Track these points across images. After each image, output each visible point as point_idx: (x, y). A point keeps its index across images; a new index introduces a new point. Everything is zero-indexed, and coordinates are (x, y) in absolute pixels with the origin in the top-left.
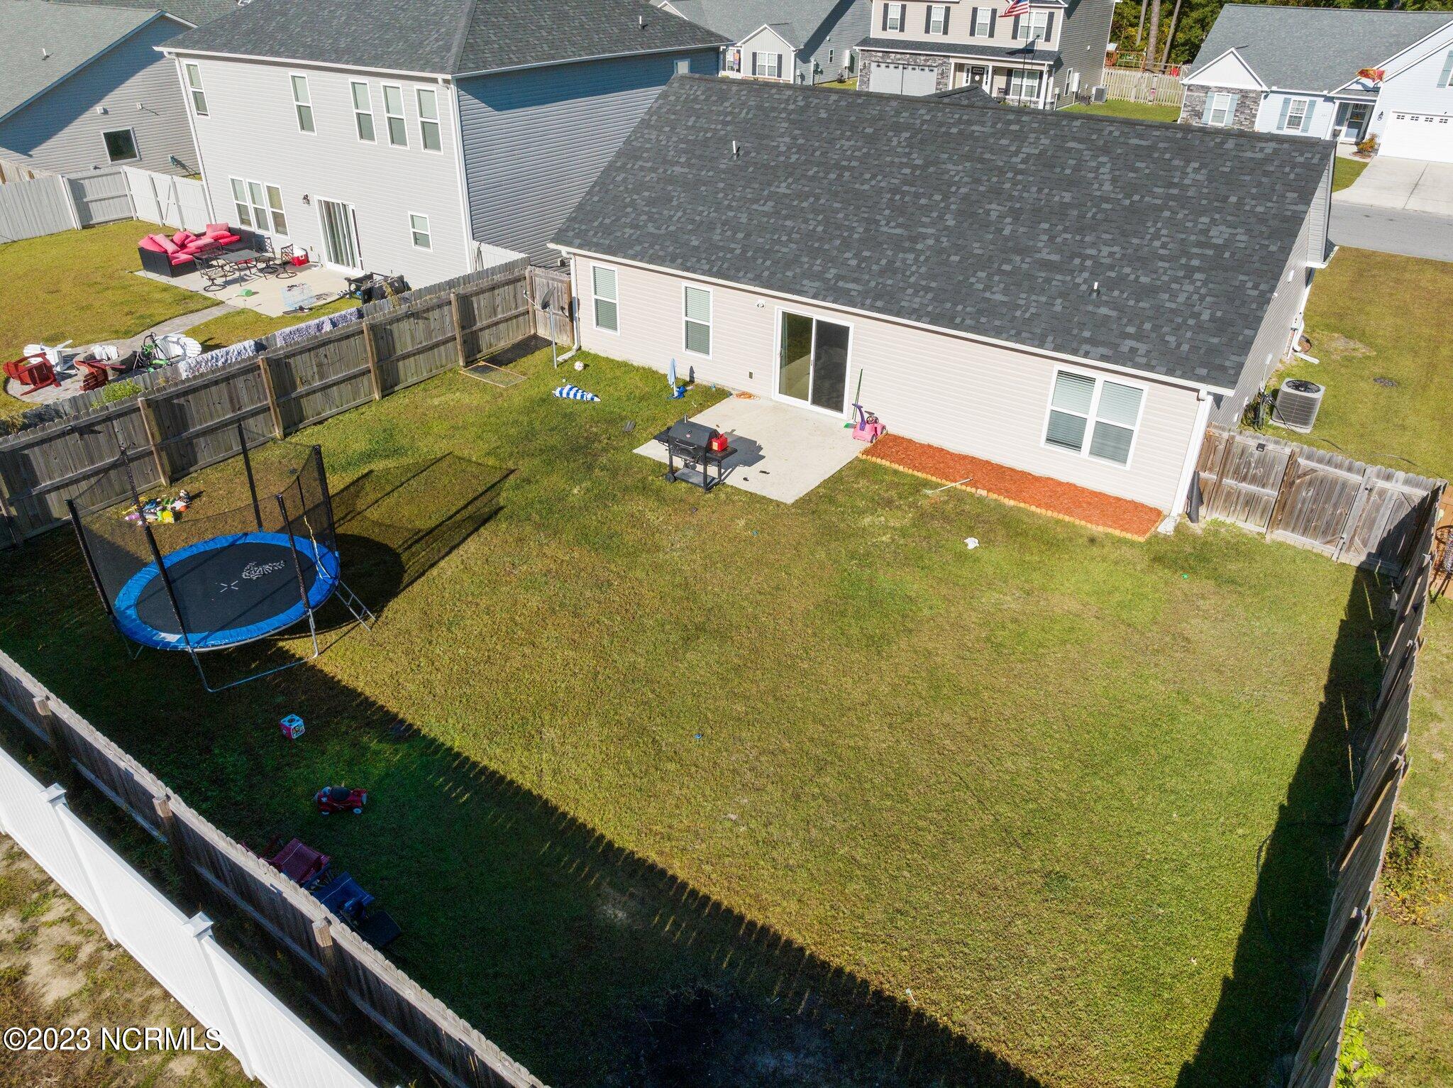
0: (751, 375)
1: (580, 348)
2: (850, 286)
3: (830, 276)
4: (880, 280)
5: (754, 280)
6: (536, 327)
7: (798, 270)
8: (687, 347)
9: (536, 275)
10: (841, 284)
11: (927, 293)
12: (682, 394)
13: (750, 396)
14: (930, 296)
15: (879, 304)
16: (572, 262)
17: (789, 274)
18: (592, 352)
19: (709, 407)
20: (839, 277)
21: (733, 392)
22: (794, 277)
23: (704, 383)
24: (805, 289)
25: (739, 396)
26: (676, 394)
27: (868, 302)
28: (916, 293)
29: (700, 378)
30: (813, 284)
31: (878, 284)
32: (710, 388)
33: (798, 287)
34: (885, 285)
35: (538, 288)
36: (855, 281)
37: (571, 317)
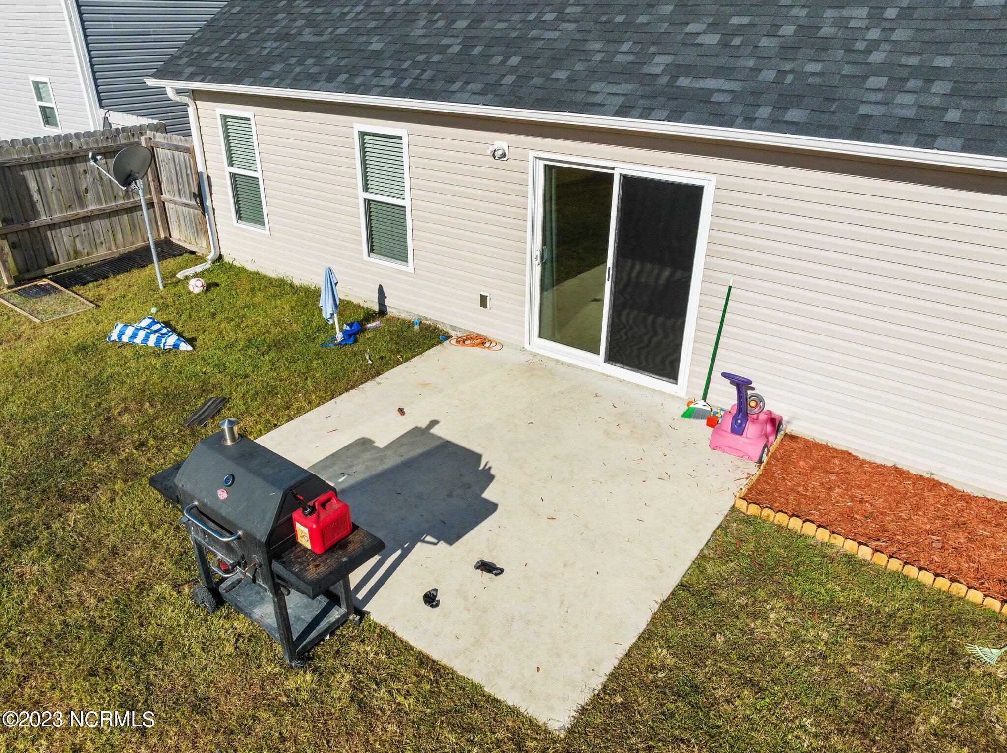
0: (483, 301)
1: (221, 257)
2: (710, 83)
3: (658, 70)
4: (788, 66)
5: (483, 93)
6: (167, 228)
7: (579, 67)
8: (371, 249)
9: (157, 145)
10: (684, 82)
11: (930, 81)
12: (352, 336)
13: (482, 341)
14: (940, 87)
15: (794, 114)
16: (191, 111)
17: (562, 75)
18: (237, 264)
19: (398, 363)
20: (677, 70)
21: (453, 333)
22: (571, 80)
23: (403, 316)
24: (598, 99)
25: (462, 341)
26: (339, 336)
27: (764, 112)
28: (897, 83)
29: (397, 307)
30: (615, 89)
31: (782, 73)
32: (410, 325)
33: (580, 97)
34: (801, 76)
35: (163, 165)
36: (719, 72)
37: (202, 206)
